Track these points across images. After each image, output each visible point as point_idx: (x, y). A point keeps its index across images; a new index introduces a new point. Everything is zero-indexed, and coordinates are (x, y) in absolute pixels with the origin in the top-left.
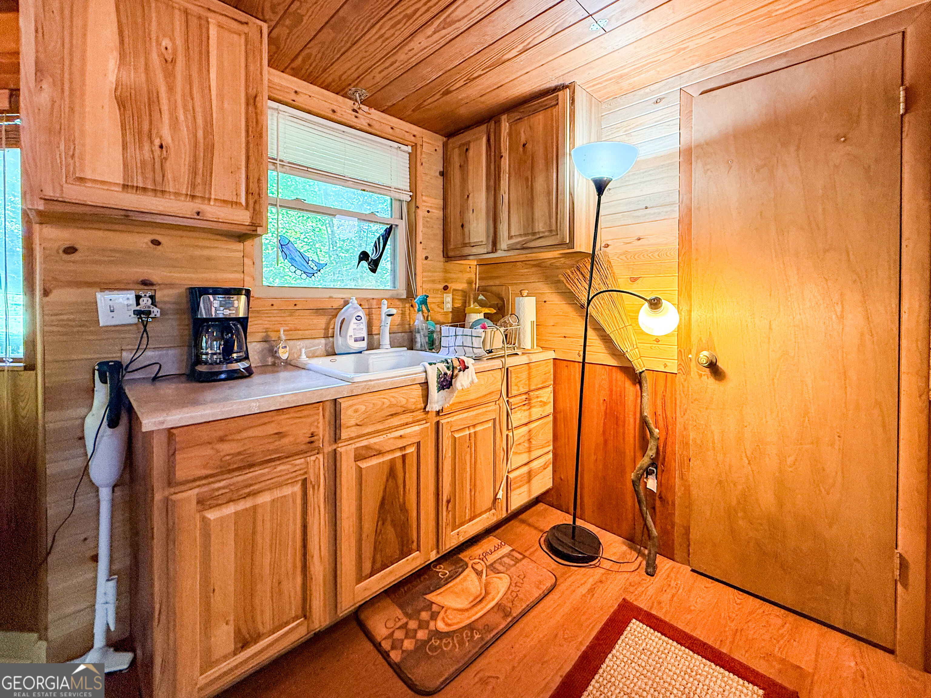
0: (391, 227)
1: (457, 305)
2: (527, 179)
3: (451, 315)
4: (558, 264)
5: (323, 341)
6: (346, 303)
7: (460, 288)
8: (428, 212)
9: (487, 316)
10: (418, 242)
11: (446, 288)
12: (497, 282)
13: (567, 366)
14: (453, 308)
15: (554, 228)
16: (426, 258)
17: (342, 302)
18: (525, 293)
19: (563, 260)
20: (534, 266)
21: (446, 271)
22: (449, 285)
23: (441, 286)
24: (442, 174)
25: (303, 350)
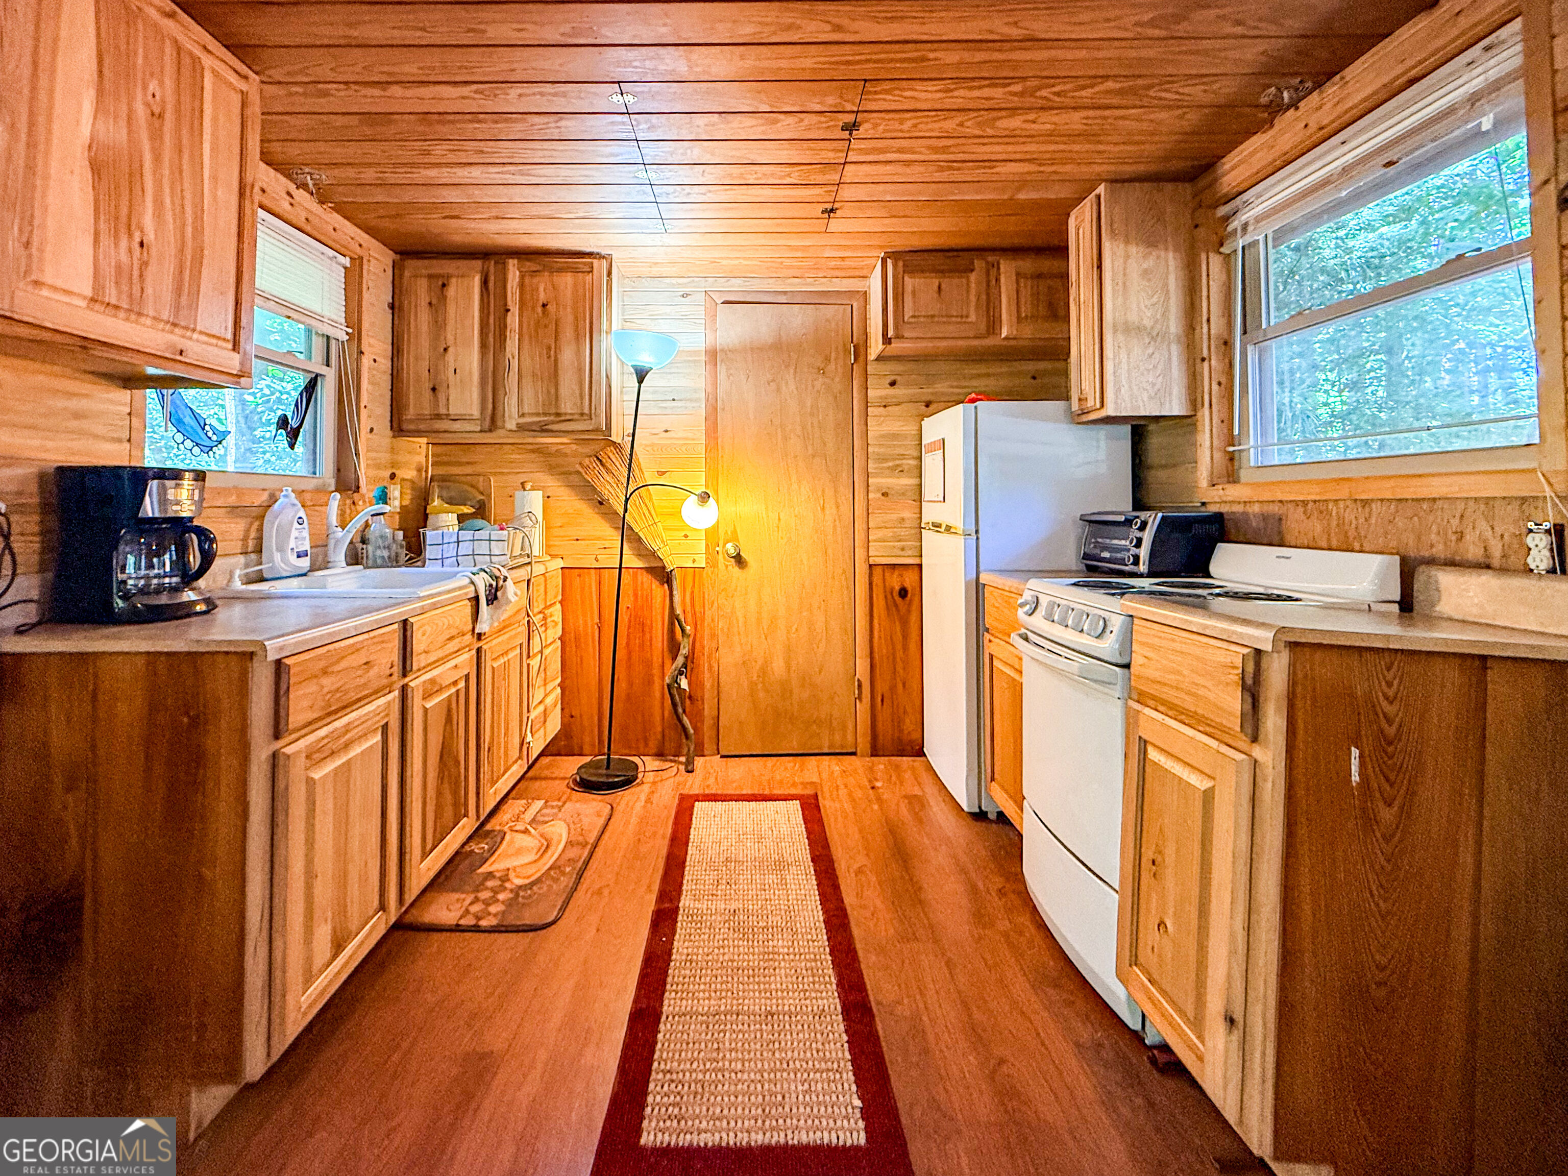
0: (317, 376)
1: (404, 503)
2: (549, 348)
3: (397, 517)
4: (568, 451)
5: (242, 559)
6: (273, 499)
7: (409, 477)
8: (375, 361)
9: (461, 518)
10: (362, 406)
11: (393, 476)
12: (468, 470)
13: (579, 576)
14: (402, 507)
15: (586, 411)
16: (372, 430)
17: (265, 496)
18: (528, 486)
19: (574, 447)
20: (533, 451)
21: (393, 450)
22: (397, 472)
23: (387, 474)
24: (392, 306)
25: (238, 573)
